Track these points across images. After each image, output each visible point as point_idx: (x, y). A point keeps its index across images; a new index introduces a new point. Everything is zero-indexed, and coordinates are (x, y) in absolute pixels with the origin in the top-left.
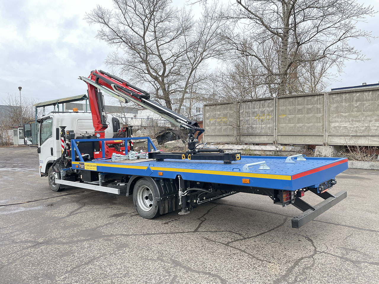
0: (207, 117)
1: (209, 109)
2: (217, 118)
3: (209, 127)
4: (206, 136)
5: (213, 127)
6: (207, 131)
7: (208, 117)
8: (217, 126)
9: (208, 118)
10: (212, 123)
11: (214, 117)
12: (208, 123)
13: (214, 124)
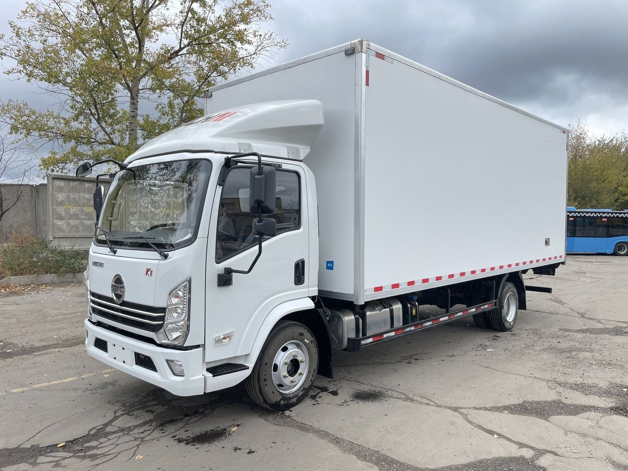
0: (57, 201)
1: (63, 185)
2: (84, 205)
3: (64, 221)
4: (57, 239)
5: (72, 222)
6: (60, 229)
7: (62, 201)
8: (84, 219)
9: (61, 204)
10: (72, 213)
11: (76, 203)
12: (63, 213)
13: (77, 215)
